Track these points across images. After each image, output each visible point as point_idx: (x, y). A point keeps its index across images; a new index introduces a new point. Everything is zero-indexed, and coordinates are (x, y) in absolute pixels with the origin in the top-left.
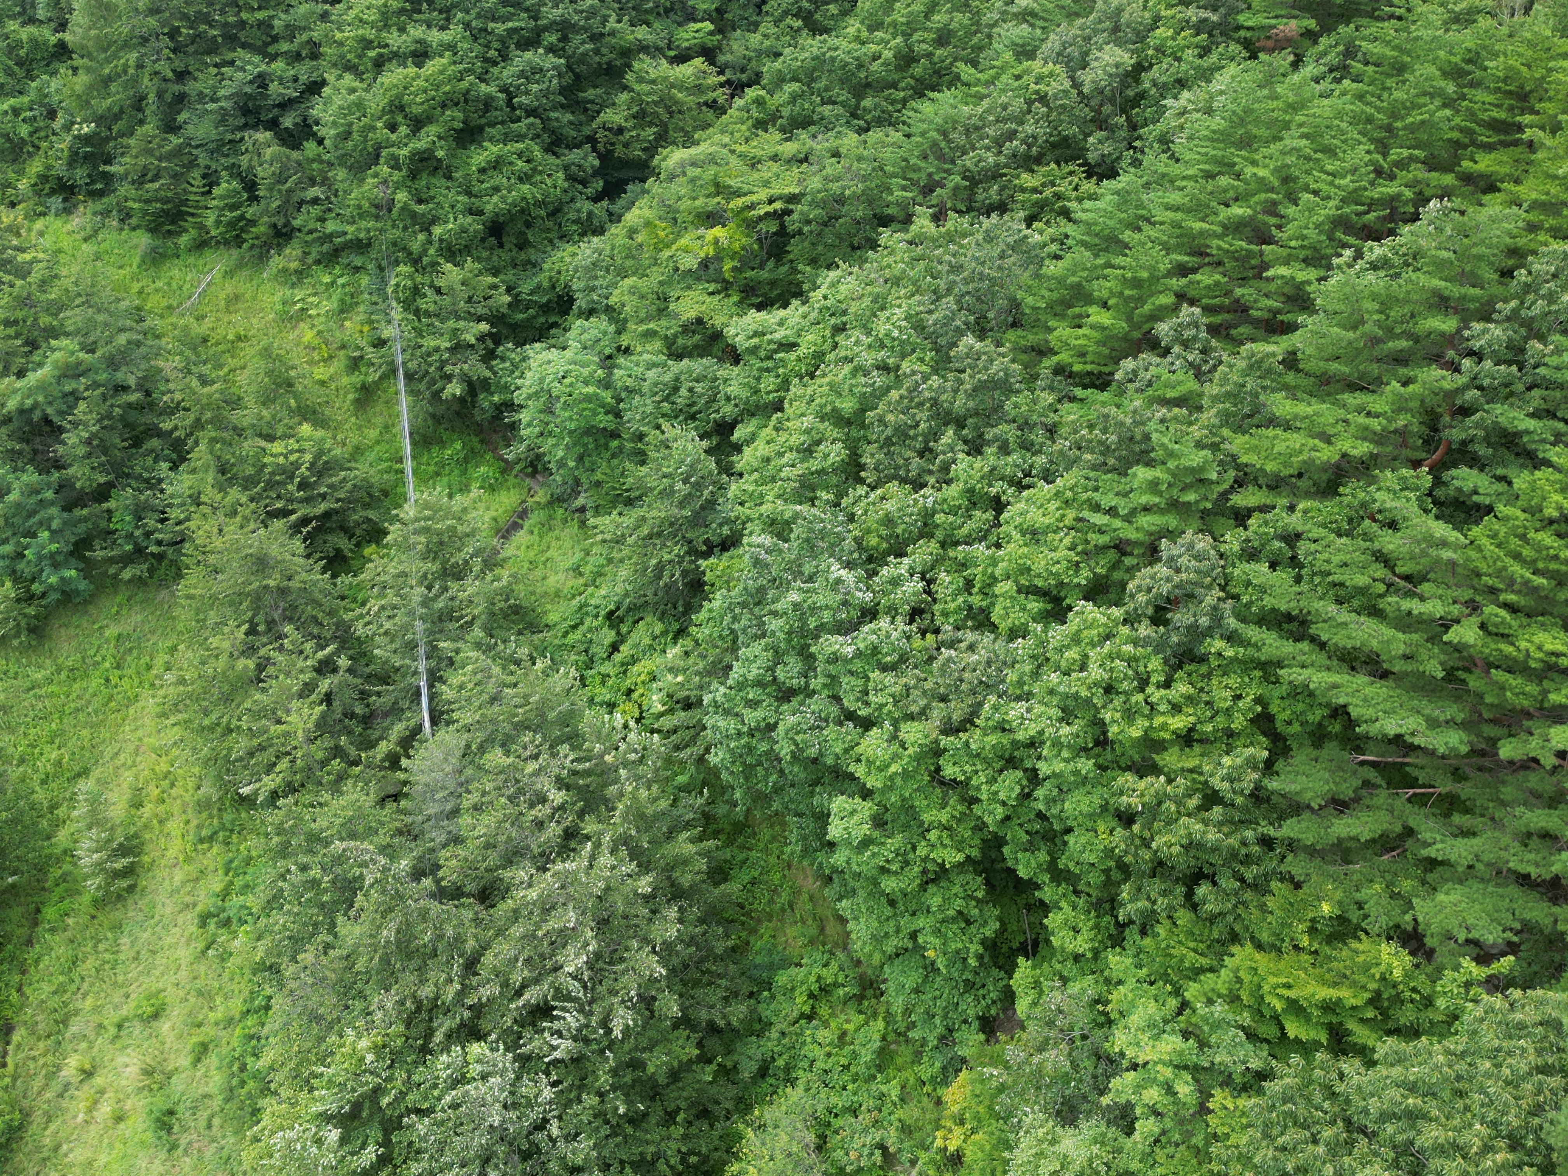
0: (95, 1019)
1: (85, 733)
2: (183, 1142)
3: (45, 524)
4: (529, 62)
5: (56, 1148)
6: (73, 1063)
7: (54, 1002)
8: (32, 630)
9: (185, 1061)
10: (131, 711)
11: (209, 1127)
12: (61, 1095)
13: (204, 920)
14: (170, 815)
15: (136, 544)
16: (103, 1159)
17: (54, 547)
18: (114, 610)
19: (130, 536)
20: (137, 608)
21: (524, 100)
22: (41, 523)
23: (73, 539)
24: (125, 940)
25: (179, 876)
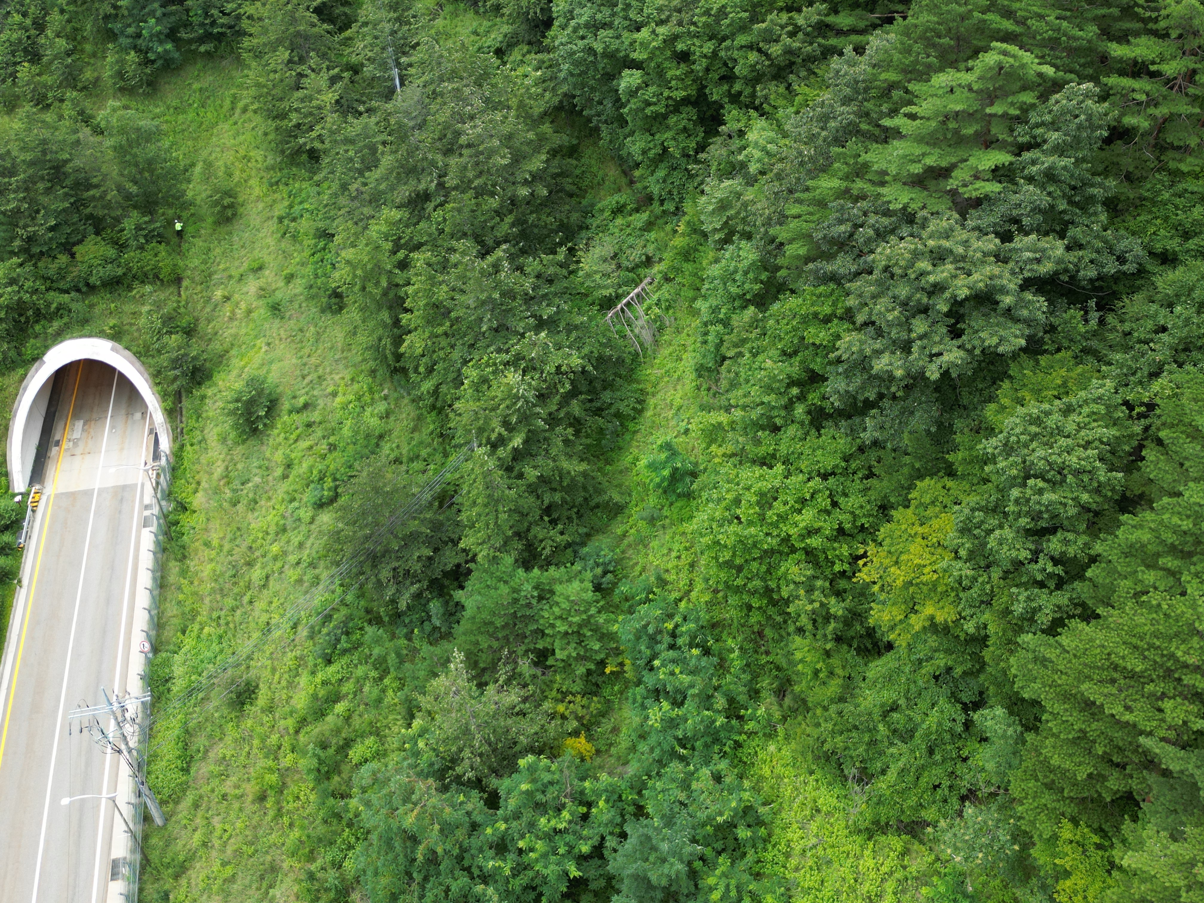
0: (225, 274)
1: (190, 143)
2: (288, 315)
3: (152, 13)
5: (216, 334)
6: (219, 294)
7: (203, 267)
8: (150, 84)
9: (281, 284)
10: (215, 131)
11: (300, 307)
12: (214, 310)
13: (281, 219)
14: (250, 177)
15: (206, 31)
16: (243, 331)
17: (159, 28)
18: (196, 73)
19: (202, 25)
20: (209, 73)
22: (149, 14)
23: (169, 26)
24: (236, 238)
25: (261, 206)
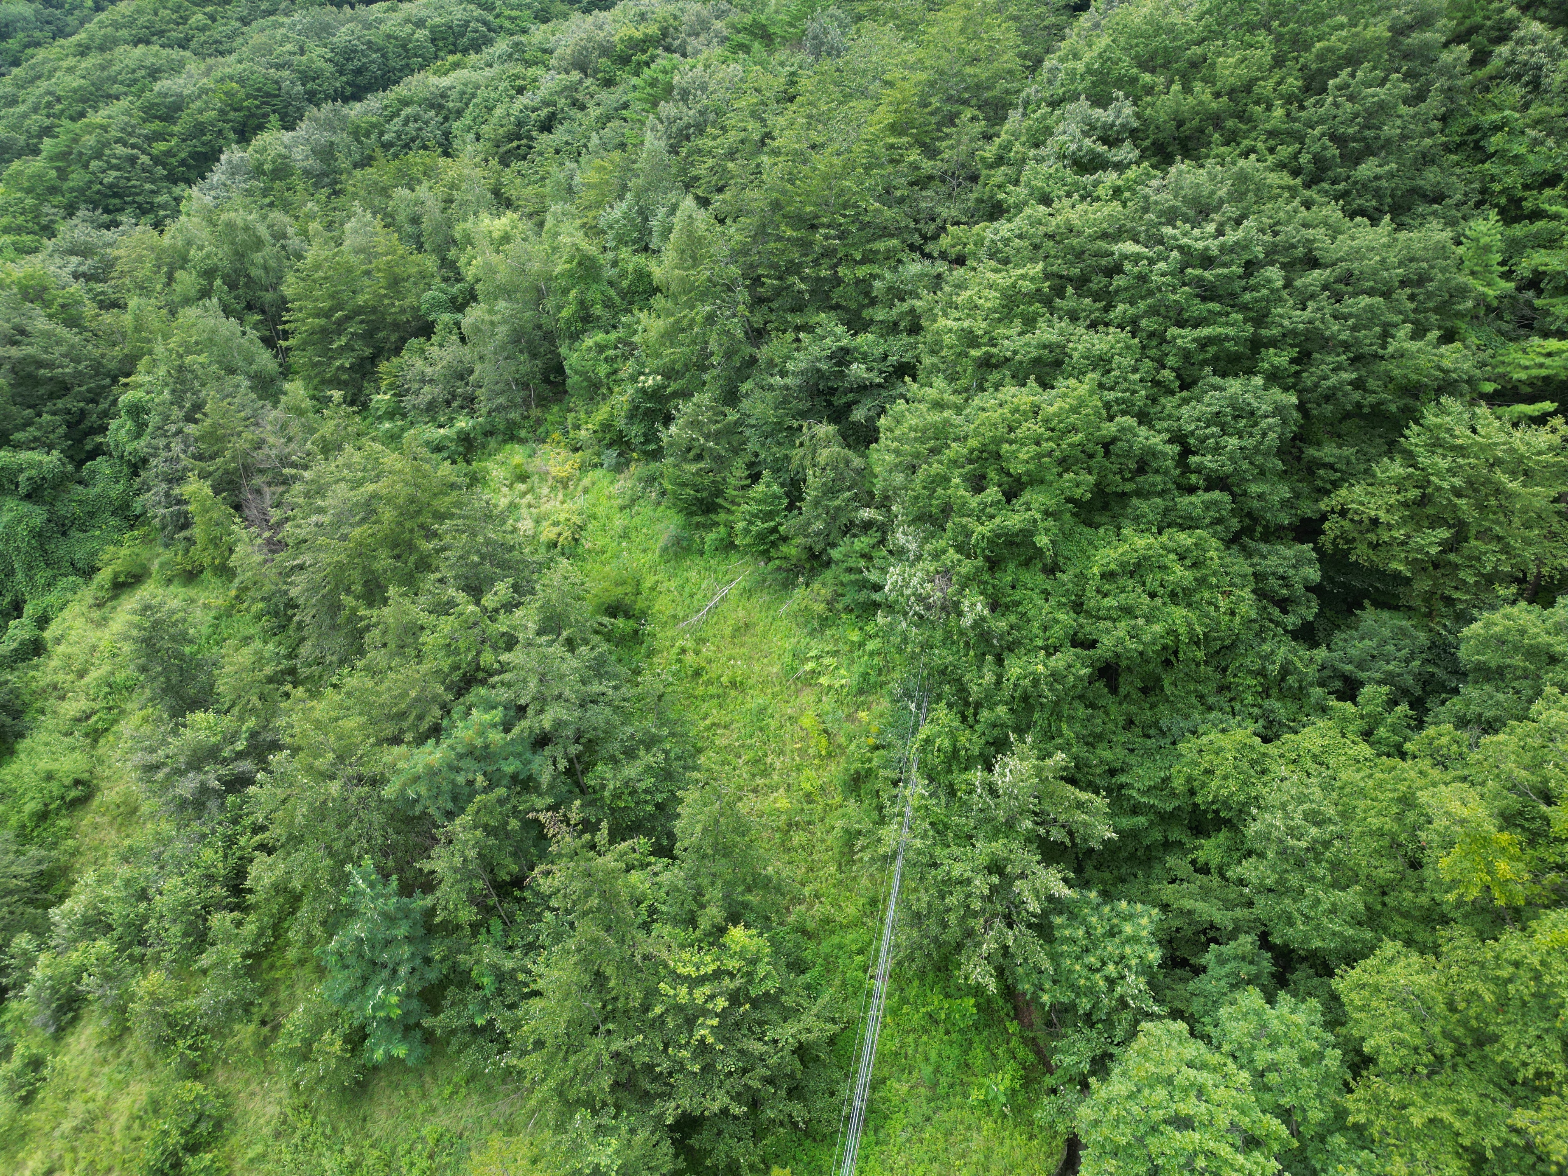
4: (1233, 398)
21: (1208, 461)
